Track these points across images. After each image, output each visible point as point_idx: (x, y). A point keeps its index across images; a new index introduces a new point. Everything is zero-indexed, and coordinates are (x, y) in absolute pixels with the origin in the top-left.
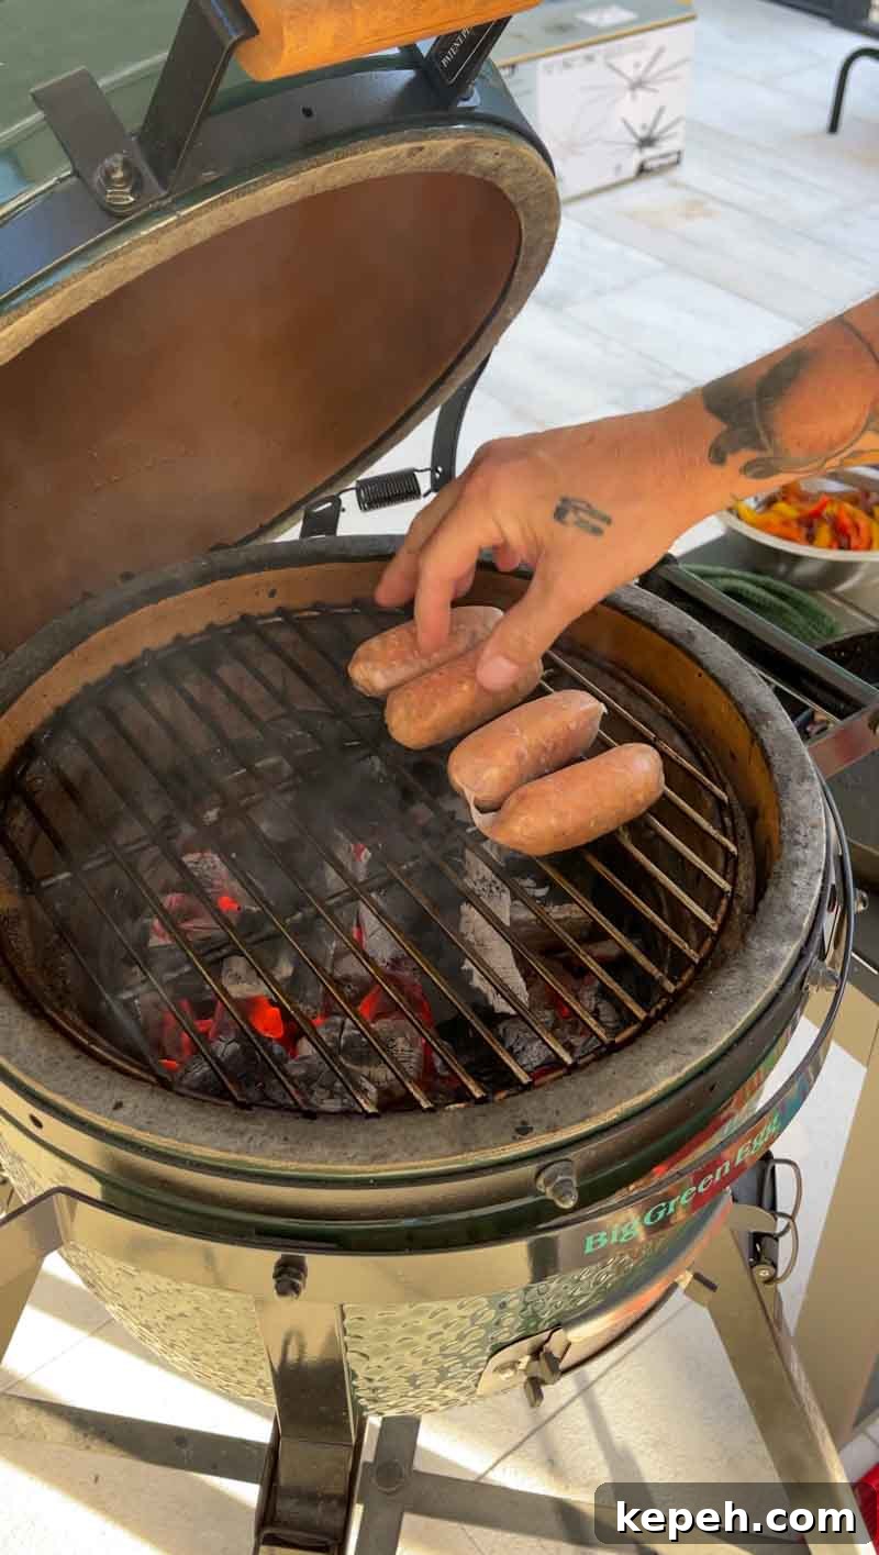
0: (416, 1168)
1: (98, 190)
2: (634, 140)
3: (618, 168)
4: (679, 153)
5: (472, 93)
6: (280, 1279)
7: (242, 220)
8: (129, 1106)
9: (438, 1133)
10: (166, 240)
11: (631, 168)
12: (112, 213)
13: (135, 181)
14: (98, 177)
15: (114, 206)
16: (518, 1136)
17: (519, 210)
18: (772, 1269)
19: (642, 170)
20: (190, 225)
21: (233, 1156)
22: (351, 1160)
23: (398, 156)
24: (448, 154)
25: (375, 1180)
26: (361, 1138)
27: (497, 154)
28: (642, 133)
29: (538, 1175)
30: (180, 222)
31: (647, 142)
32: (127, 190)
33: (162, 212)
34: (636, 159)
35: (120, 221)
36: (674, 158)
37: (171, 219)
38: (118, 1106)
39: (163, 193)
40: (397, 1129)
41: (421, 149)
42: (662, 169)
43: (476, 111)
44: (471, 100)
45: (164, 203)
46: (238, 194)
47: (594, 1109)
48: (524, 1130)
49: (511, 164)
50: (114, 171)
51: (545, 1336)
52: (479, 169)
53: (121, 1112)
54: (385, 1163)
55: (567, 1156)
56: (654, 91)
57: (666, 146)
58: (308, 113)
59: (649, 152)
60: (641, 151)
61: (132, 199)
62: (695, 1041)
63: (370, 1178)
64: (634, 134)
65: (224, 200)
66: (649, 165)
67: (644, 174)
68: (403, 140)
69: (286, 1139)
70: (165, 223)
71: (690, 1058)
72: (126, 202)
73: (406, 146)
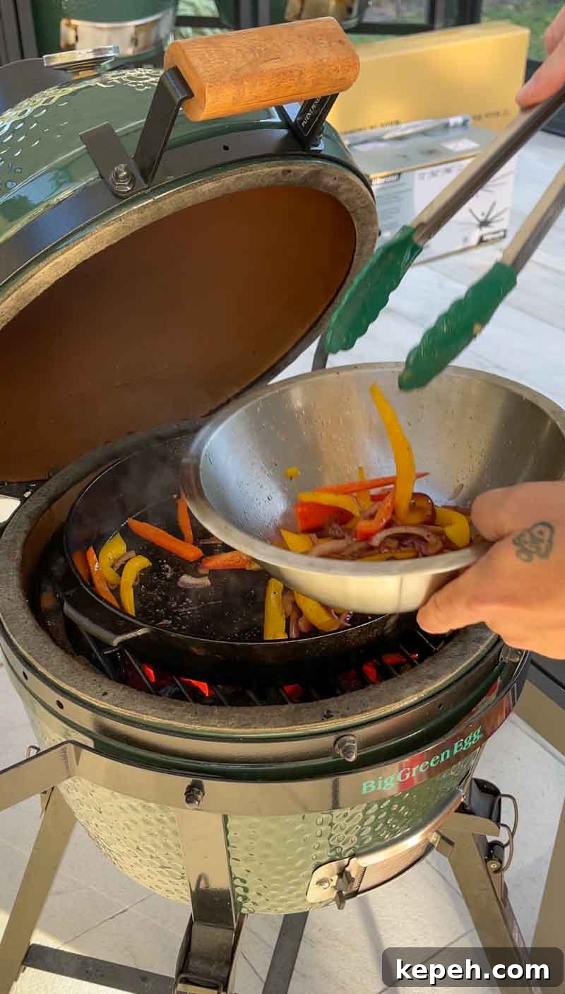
0: (267, 733)
1: (111, 183)
2: (477, 223)
3: (466, 240)
4: (505, 231)
5: (320, 142)
6: (189, 793)
7: (189, 205)
8: (110, 694)
9: (280, 715)
10: (147, 212)
11: (474, 240)
12: (117, 196)
13: (132, 179)
14: (112, 176)
15: (120, 192)
16: (325, 719)
17: (352, 215)
18: (499, 864)
19: (481, 241)
20: (160, 204)
21: (167, 721)
22: (230, 726)
23: (276, 174)
24: (306, 176)
25: (244, 738)
26: (237, 715)
27: (335, 179)
28: (482, 218)
29: (335, 742)
30: (155, 202)
31: (484, 224)
32: (126, 184)
33: (144, 197)
34: (476, 234)
35: (123, 200)
36: (502, 234)
37: (150, 201)
38: (105, 694)
39: (146, 186)
40: (257, 712)
41: (289, 171)
42: (494, 241)
43: (322, 153)
44: (320, 145)
45: (147, 191)
46: (186, 189)
47: (369, 708)
48: (328, 716)
49: (345, 186)
50: (121, 172)
51: (346, 860)
52: (325, 187)
53: (106, 697)
54: (249, 728)
55: (351, 733)
56: (490, 191)
57: (496, 226)
58: (226, 148)
59: (485, 230)
60: (481, 229)
61: (129, 189)
62: (431, 677)
63: (241, 737)
64: (477, 219)
65: (178, 191)
66: (485, 238)
67: (483, 244)
68: (280, 165)
69: (196, 713)
70: (147, 202)
71: (426, 686)
72: (126, 190)
73: (281, 168)
